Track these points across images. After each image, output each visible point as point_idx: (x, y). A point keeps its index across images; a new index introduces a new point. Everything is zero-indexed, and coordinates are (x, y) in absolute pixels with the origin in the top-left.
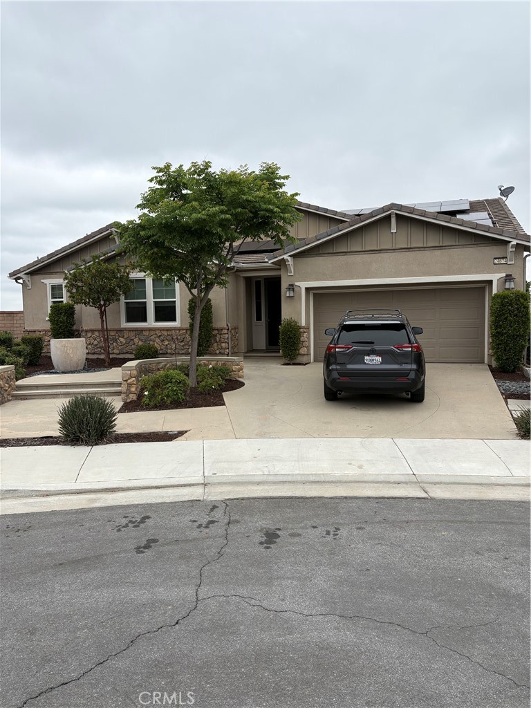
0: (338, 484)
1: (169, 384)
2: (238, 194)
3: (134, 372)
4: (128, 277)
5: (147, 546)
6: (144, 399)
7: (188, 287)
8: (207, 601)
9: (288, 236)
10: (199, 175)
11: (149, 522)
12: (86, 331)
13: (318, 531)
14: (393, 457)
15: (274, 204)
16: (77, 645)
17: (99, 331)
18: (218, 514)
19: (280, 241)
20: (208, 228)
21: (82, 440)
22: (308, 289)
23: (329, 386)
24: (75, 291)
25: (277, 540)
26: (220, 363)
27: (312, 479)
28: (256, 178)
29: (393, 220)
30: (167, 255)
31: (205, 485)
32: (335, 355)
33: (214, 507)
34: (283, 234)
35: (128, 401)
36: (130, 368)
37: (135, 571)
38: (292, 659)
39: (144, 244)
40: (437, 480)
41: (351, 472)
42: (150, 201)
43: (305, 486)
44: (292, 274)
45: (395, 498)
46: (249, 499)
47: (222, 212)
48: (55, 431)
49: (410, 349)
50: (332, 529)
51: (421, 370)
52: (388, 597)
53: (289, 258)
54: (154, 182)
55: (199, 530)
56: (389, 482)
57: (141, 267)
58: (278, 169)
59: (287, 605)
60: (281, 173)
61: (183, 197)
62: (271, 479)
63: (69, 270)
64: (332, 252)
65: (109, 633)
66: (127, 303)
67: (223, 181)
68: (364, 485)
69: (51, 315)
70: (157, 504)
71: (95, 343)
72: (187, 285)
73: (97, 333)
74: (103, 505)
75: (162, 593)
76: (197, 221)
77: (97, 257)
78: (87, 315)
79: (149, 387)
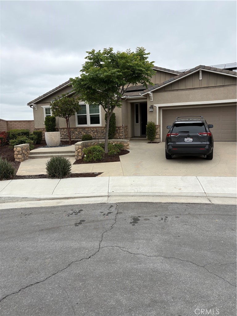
0: (169, 197)
1: (95, 152)
2: (125, 63)
3: (80, 147)
4: (78, 104)
5: (80, 223)
6: (84, 159)
7: (104, 107)
8: (104, 248)
9: (149, 82)
10: (108, 55)
11: (82, 213)
12: (61, 129)
13: (158, 218)
14: (196, 185)
15: (142, 67)
16: (45, 266)
17: (66, 128)
18: (113, 209)
19: (146, 85)
20: (111, 79)
21: (56, 176)
22: (160, 108)
23: (168, 152)
24: (55, 110)
25: (138, 222)
26: (119, 143)
27: (157, 194)
28: (134, 55)
29: (201, 74)
30: (94, 93)
31: (108, 196)
32: (170, 138)
33: (112, 206)
34: (147, 81)
35: (78, 159)
36: (78, 145)
37: (74, 234)
38: (140, 275)
39: (83, 88)
40: (216, 195)
41: (176, 191)
42: (86, 68)
43: (153, 197)
44: (152, 101)
45: (195, 204)
46: (127, 203)
47: (118, 72)
48: (45, 172)
49: (206, 135)
50: (164, 217)
51: (211, 145)
52: (187, 249)
53: (151, 93)
54: (87, 59)
55: (104, 216)
56: (193, 196)
57: (82, 99)
58: (144, 50)
59: (140, 251)
60: (146, 52)
61: (101, 66)
62: (138, 194)
63: (52, 101)
64: (171, 90)
65: (60, 261)
66: (78, 116)
67: (119, 57)
68: (181, 197)
69: (45, 122)
70: (86, 204)
71: (65, 134)
72: (103, 107)
73: (65, 130)
74: (63, 205)
75: (84, 244)
76: (107, 76)
77: (65, 95)
78: (61, 121)
79: (86, 153)
